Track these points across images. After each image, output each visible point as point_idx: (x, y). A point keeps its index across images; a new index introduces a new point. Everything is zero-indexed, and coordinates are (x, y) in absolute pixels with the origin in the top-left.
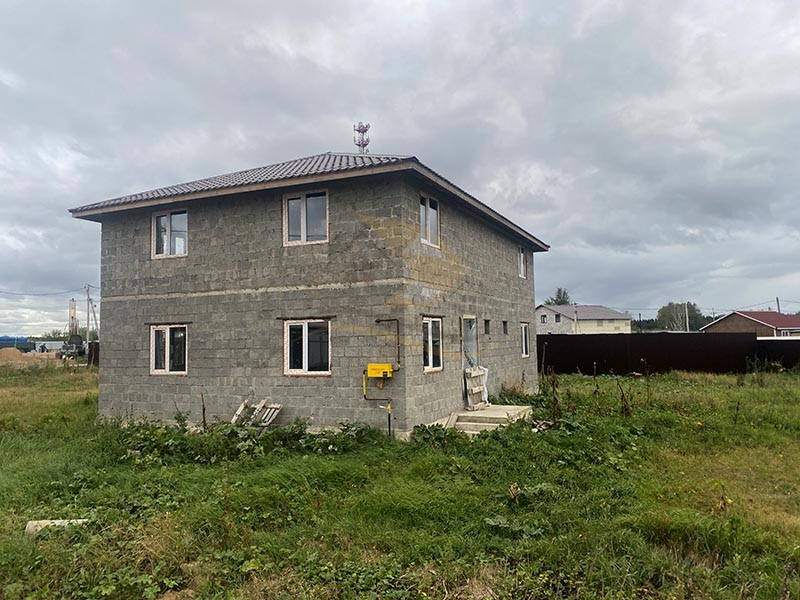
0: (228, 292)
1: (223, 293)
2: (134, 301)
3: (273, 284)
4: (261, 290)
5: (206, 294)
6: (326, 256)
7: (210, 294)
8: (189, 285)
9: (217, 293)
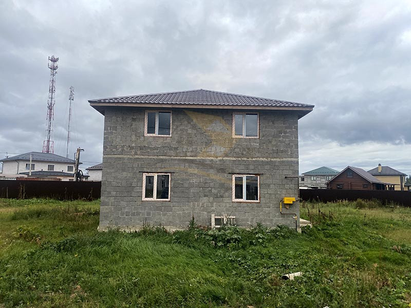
0: (199, 158)
1: (196, 158)
2: (131, 159)
3: (226, 155)
4: (219, 158)
5: (184, 158)
6: (258, 144)
7: (187, 158)
8: (172, 152)
9: (191, 158)
